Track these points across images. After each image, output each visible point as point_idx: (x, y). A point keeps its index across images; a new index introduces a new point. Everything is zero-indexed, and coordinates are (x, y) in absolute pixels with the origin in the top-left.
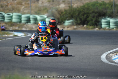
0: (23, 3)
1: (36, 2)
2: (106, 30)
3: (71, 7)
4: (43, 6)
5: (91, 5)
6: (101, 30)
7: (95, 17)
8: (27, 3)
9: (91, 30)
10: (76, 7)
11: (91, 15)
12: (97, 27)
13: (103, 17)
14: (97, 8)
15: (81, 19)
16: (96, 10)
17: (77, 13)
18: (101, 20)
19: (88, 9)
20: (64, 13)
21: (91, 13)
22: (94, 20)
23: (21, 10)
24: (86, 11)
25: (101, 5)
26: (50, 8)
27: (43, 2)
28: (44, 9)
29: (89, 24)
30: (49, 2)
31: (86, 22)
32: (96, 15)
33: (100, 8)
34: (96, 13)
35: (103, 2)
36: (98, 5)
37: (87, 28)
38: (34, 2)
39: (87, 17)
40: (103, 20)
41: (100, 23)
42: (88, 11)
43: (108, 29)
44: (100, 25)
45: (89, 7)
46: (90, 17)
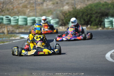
0: (29, 6)
1: (41, 5)
2: (109, 30)
3: (75, 9)
4: (48, 9)
5: (94, 6)
7: (98, 17)
8: (32, 6)
9: (94, 30)
10: (80, 8)
11: (94, 15)
12: (100, 27)
13: (106, 17)
14: (100, 9)
16: (99, 11)
17: (81, 14)
18: (104, 20)
19: (91, 10)
20: (68, 14)
21: (94, 14)
22: (97, 20)
23: (27, 13)
24: (89, 12)
25: (103, 5)
26: (55, 10)
27: (47, 5)
28: (49, 12)
29: (92, 24)
30: (53, 4)
31: (90, 22)
32: (99, 15)
33: (103, 9)
34: (99, 13)
35: (106, 2)
36: (101, 5)
37: (90, 28)
38: (39, 5)
39: (91, 17)
40: (106, 20)
41: (103, 23)
42: (91, 12)
43: (111, 28)
44: (103, 25)
45: (92, 7)
46: (93, 18)
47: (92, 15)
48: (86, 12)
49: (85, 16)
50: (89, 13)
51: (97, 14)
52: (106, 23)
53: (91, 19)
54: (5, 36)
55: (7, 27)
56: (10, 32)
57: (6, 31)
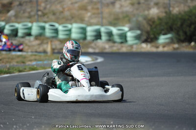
0: (89, 8)
1: (111, 6)
3: (168, 13)
4: (123, 13)
8: (96, 7)
10: (177, 13)
17: (179, 23)
20: (157, 22)
23: (86, 19)
24: (194, 19)
26: (134, 15)
27: (121, 6)
28: (124, 18)
30: (132, 4)
31: (195, 37)
38: (108, 5)
48: (188, 20)
49: (187, 26)
50: (193, 21)
54: (47, 58)
55: (51, 41)
56: (56, 51)
57: (49, 49)
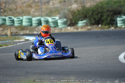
0: (33, 6)
1: (47, 4)
2: (122, 29)
3: (84, 7)
4: (54, 8)
5: (105, 3)
6: (117, 29)
7: (110, 16)
8: (37, 5)
9: (106, 30)
10: (89, 7)
11: (105, 14)
12: (112, 27)
13: (119, 16)
14: (112, 7)
15: (95, 19)
16: (110, 9)
17: (91, 13)
18: (116, 18)
19: (102, 8)
20: (77, 13)
21: (105, 12)
22: (109, 19)
23: (32, 13)
25: (115, 3)
26: (62, 9)
27: (54, 4)
28: (56, 11)
29: (103, 23)
30: (60, 2)
31: (101, 22)
32: (111, 13)
33: (115, 7)
34: (110, 12)
36: (113, 3)
37: (102, 28)
38: (45, 3)
39: (102, 16)
40: (118, 19)
41: (115, 22)
42: (102, 10)
43: (124, 28)
44: (116, 24)
45: (103, 5)
46: (104, 16)
47: (103, 14)
48: (96, 10)
49: (96, 14)
50: (99, 11)
51: (108, 12)
52: (118, 22)
53: (102, 18)
54: (8, 38)
55: (10, 28)
56: (13, 34)
57: (9, 33)
